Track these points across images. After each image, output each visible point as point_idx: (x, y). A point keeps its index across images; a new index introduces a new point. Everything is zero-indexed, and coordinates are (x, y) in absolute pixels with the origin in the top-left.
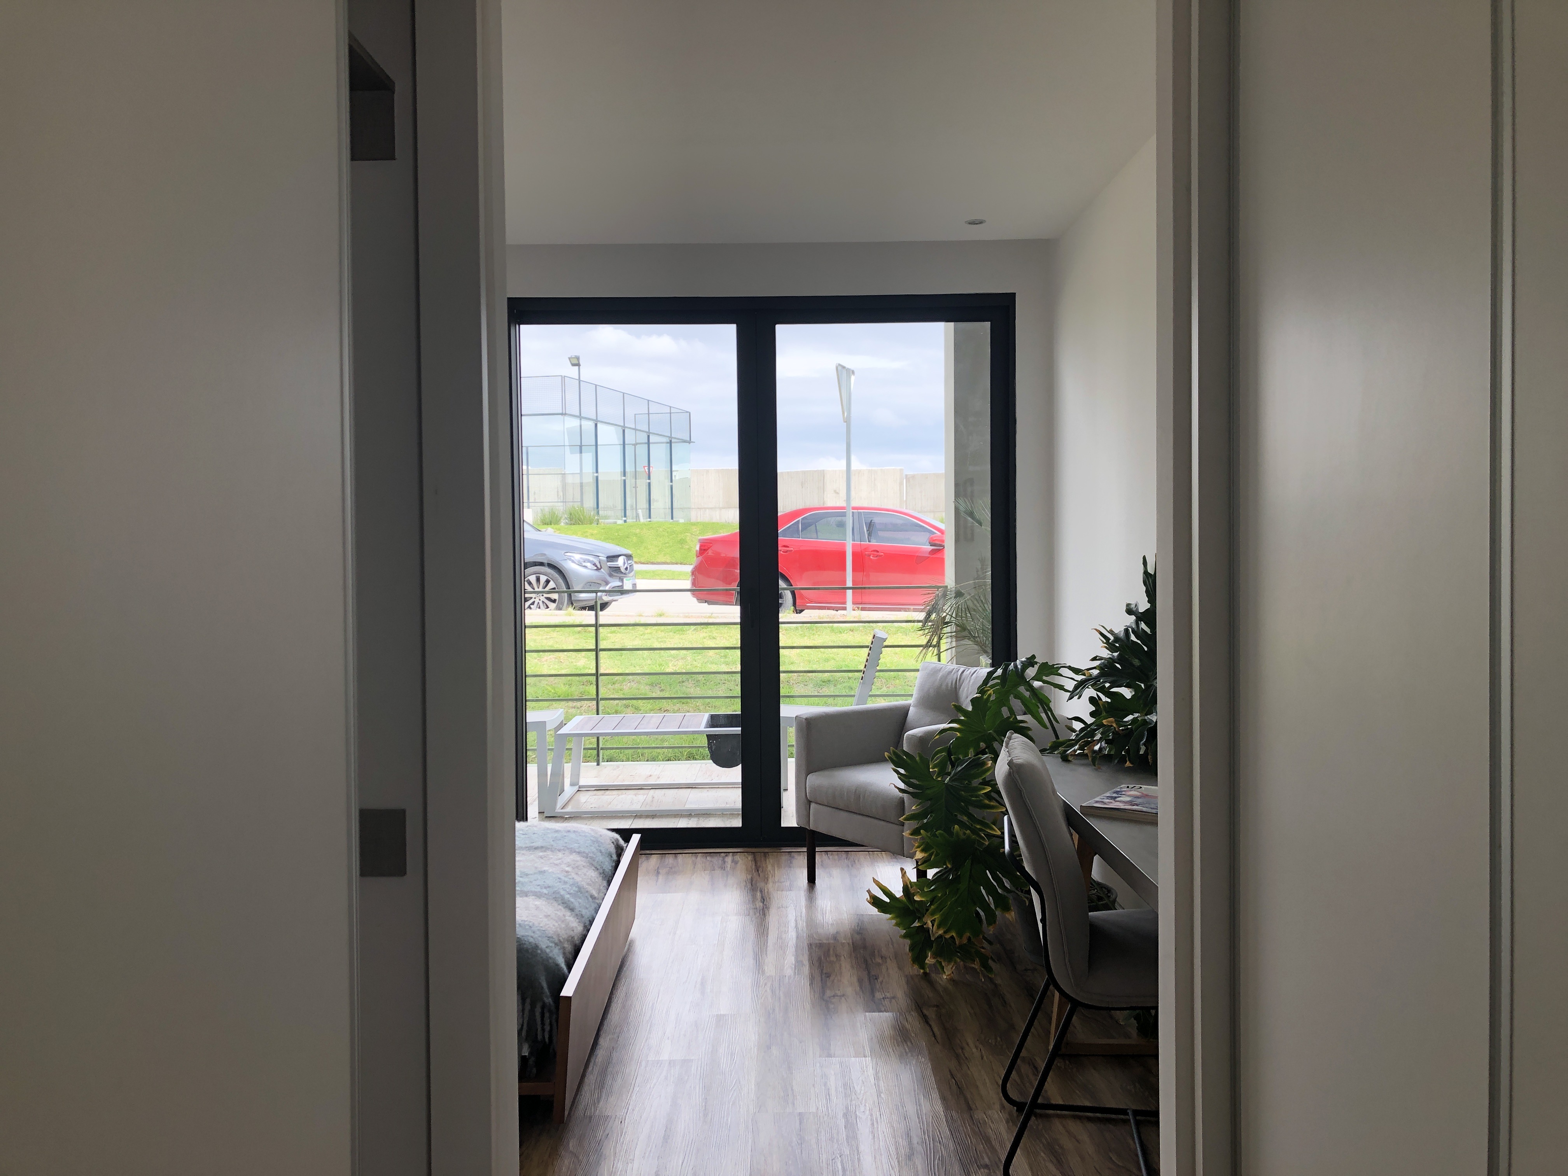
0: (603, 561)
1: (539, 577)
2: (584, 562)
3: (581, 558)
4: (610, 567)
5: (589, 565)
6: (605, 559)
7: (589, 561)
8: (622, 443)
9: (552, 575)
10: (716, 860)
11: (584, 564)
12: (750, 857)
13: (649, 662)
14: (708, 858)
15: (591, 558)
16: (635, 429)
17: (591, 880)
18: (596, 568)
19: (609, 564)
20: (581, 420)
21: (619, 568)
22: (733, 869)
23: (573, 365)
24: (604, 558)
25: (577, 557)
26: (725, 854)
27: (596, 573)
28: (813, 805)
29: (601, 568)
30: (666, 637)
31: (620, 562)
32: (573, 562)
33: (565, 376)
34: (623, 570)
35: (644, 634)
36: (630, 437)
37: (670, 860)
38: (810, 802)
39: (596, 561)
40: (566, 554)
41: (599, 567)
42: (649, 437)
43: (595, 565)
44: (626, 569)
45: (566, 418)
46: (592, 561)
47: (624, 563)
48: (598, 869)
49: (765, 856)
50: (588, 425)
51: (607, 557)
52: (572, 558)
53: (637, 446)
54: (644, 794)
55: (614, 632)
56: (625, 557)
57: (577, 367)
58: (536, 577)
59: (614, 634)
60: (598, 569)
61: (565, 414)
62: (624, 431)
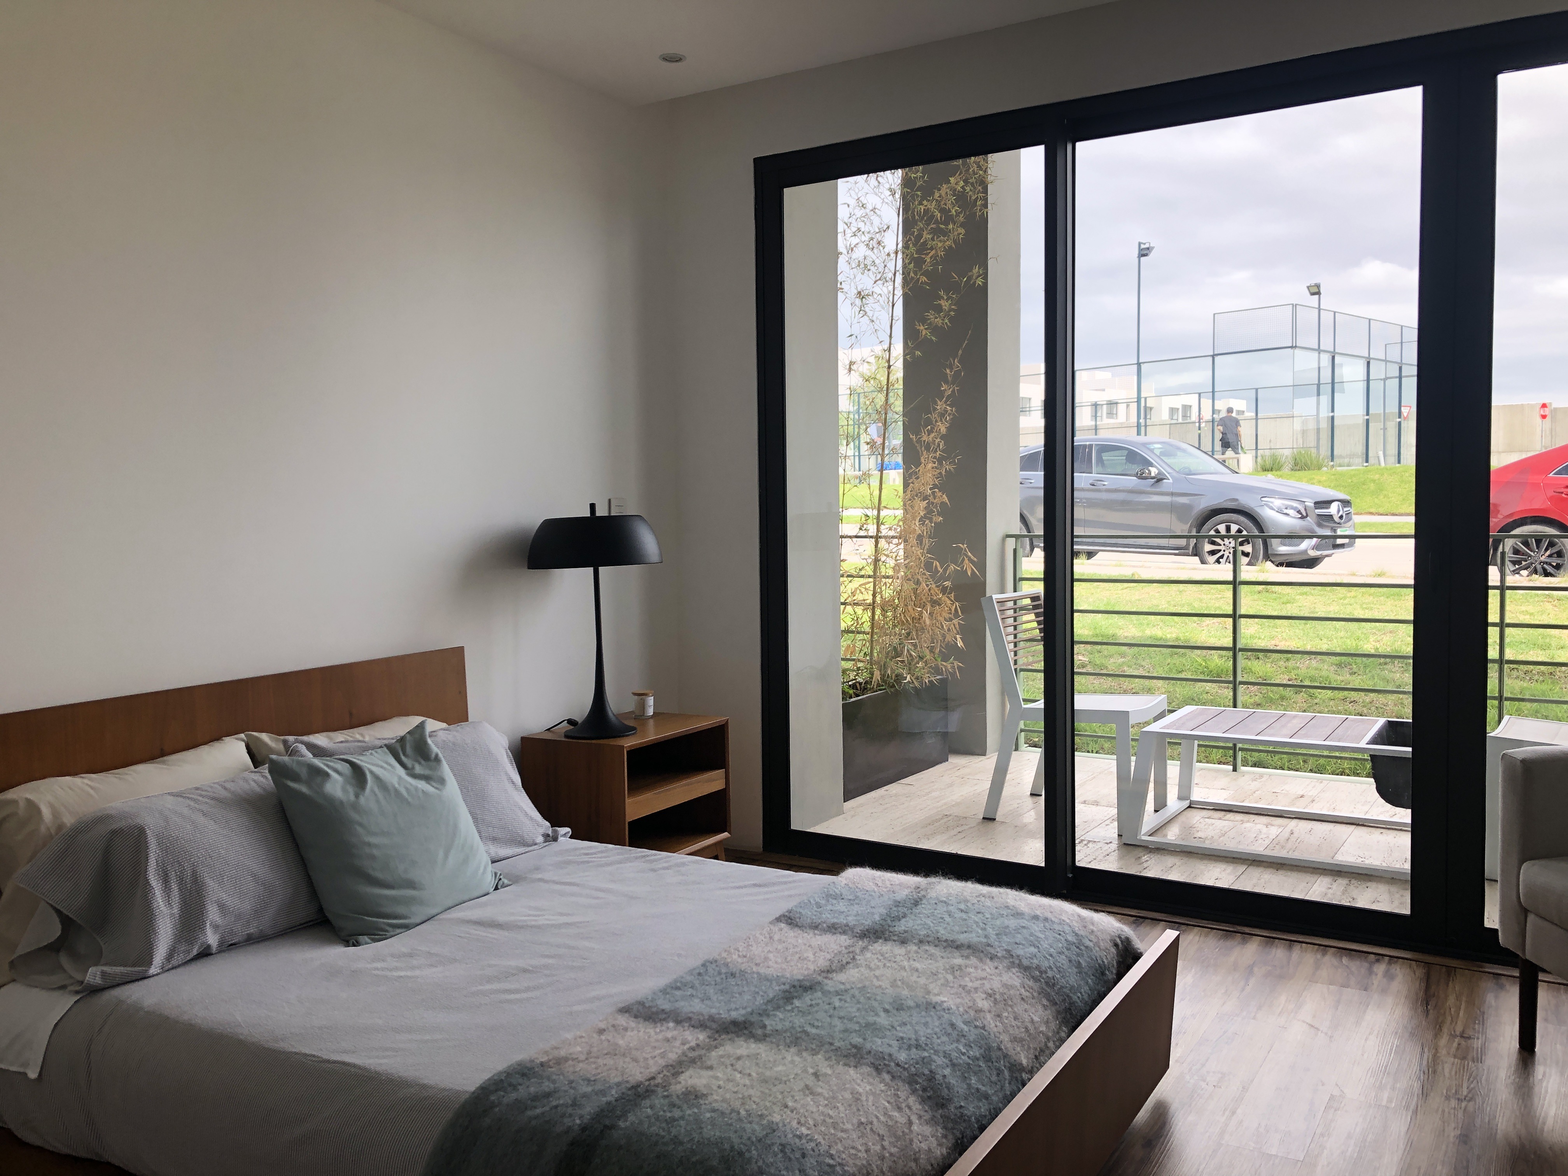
0: (1309, 507)
1: (1230, 526)
2: (1286, 508)
3: (1283, 504)
4: (1318, 515)
5: (1292, 512)
6: (1312, 505)
7: (1293, 508)
8: (1366, 379)
9: (1245, 524)
10: (1356, 966)
11: (1285, 511)
12: (1420, 972)
13: (1342, 634)
14: (1345, 960)
15: (1295, 504)
16: (1386, 361)
17: (1027, 1030)
18: (1300, 516)
19: (1318, 511)
20: (1319, 353)
21: (1331, 515)
22: (1384, 991)
23: (1313, 294)
24: (1309, 503)
25: (1277, 503)
26: (1377, 957)
27: (1301, 522)
28: (1531, 918)
29: (1307, 516)
30: (1375, 602)
31: (1333, 509)
32: (1272, 509)
33: (1296, 305)
34: (1336, 518)
35: (1345, 598)
36: (1377, 371)
37: (1278, 953)
38: (1525, 912)
39: (1301, 507)
40: (1263, 499)
41: (1305, 514)
42: (1400, 368)
43: (1299, 512)
44: (1341, 517)
45: (1297, 351)
46: (1296, 507)
47: (1339, 511)
48: (1056, 1004)
49: (1449, 975)
50: (1326, 359)
51: (1316, 503)
52: (1271, 505)
53: (1387, 382)
54: (1280, 826)
55: (1306, 593)
56: (1339, 503)
57: (1317, 296)
58: (1226, 526)
59: (1305, 596)
60: (1303, 517)
61: (1296, 347)
62: (1368, 363)
